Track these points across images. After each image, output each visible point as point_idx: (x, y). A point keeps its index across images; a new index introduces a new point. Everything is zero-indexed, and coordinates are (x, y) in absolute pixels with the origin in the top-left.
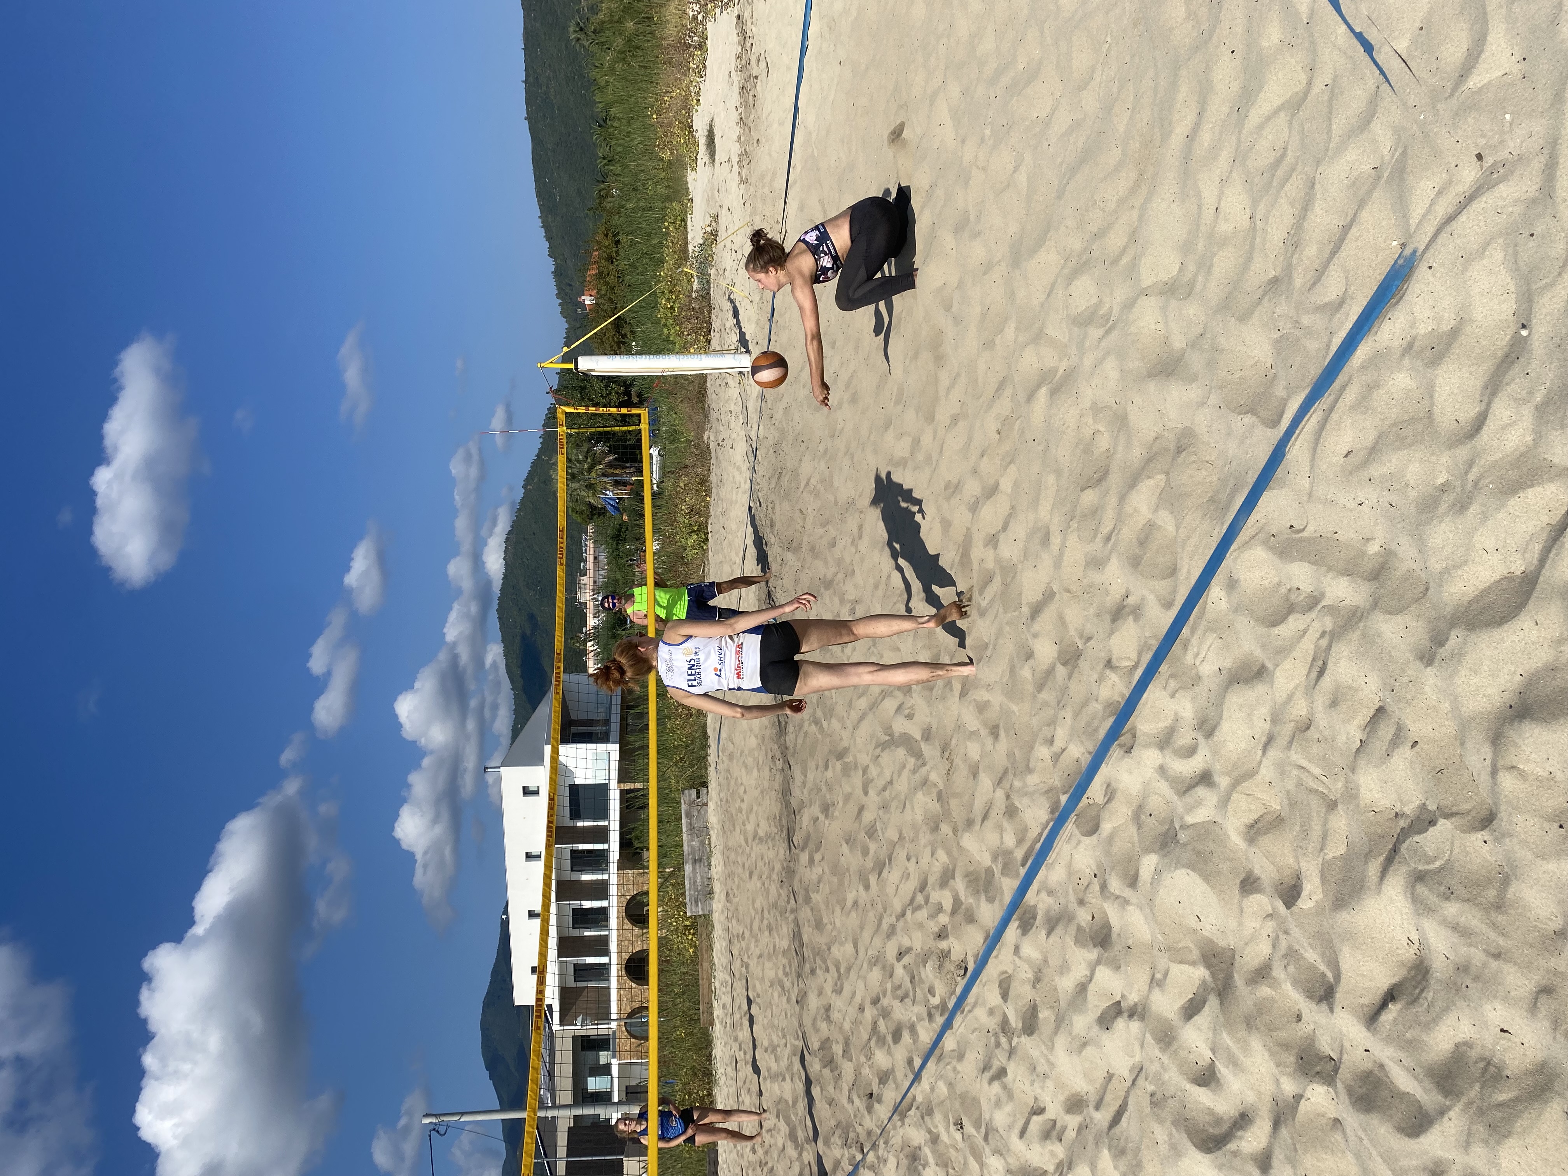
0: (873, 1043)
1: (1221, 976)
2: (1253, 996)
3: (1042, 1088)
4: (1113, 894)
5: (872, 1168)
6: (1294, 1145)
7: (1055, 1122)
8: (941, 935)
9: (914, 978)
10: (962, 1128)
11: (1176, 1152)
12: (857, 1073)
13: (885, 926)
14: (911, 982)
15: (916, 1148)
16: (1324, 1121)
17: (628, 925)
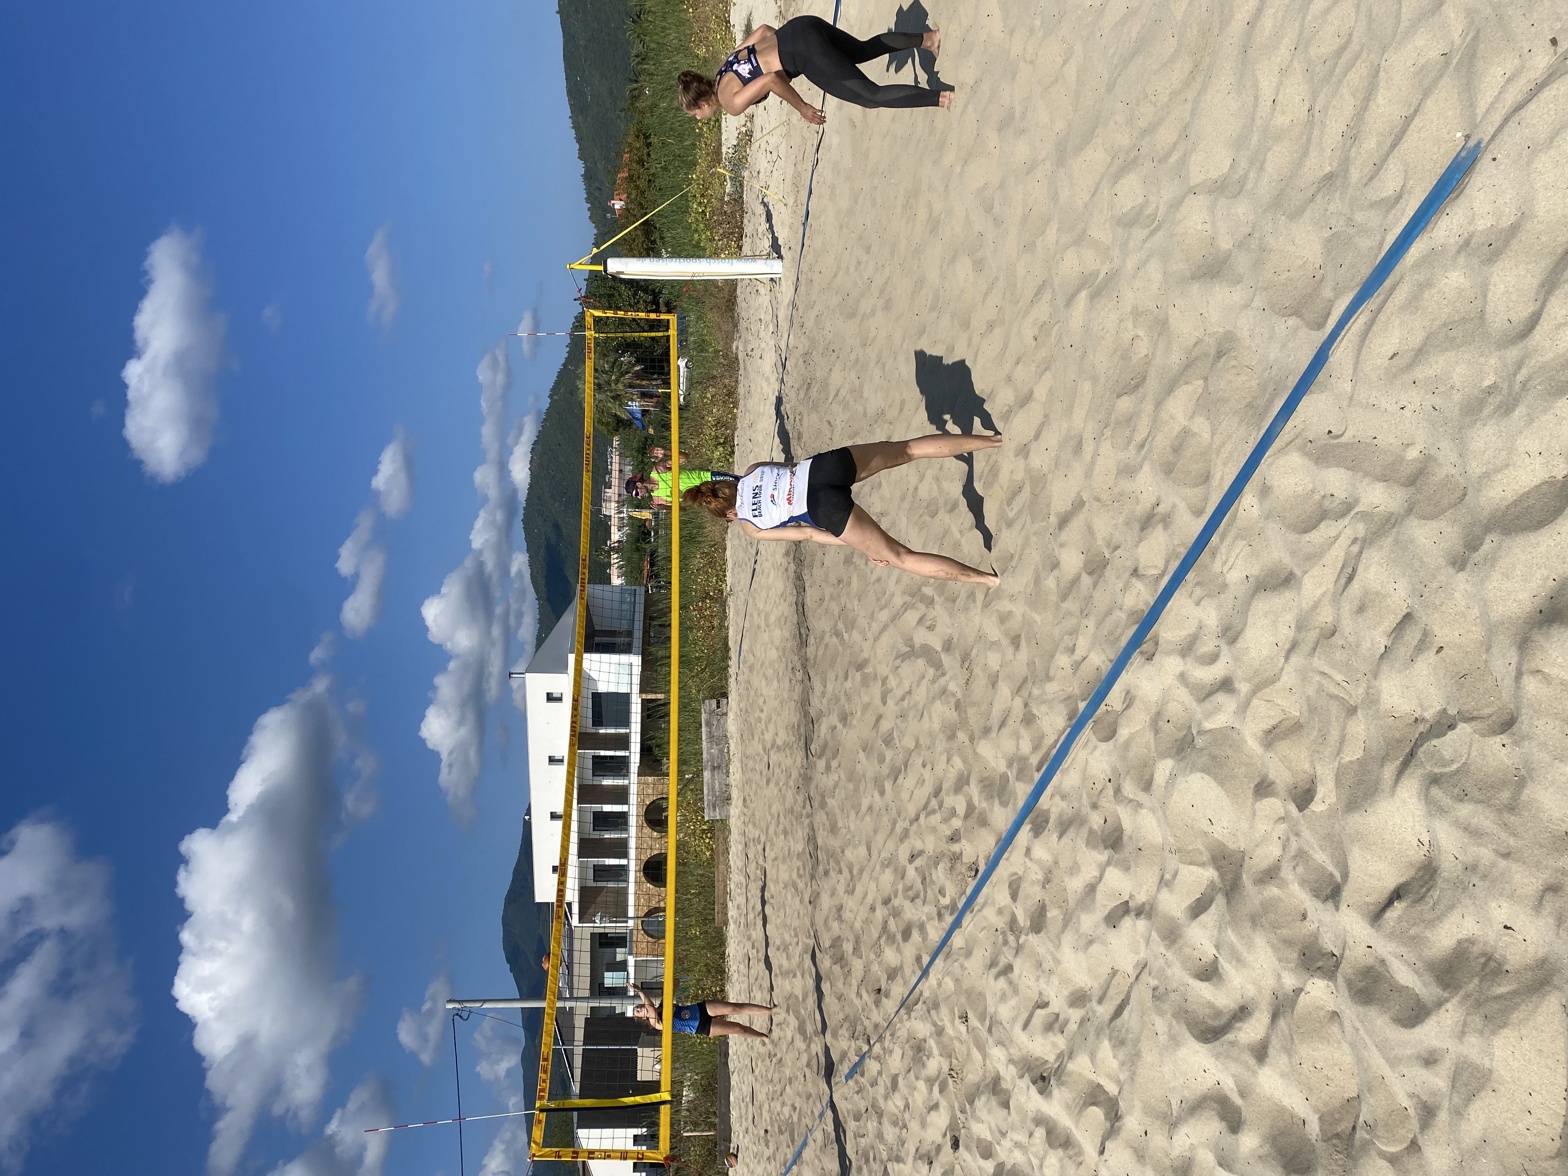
0: (882, 941)
1: (1229, 876)
2: (1261, 896)
3: (1047, 983)
4: (1126, 798)
5: (878, 1058)
6: (1291, 1035)
7: (1058, 1015)
8: (954, 838)
9: (925, 879)
10: (967, 1021)
11: (1175, 1042)
12: (867, 970)
13: (899, 829)
14: (922, 883)
15: (921, 1040)
16: (1322, 1014)
17: (647, 830)
